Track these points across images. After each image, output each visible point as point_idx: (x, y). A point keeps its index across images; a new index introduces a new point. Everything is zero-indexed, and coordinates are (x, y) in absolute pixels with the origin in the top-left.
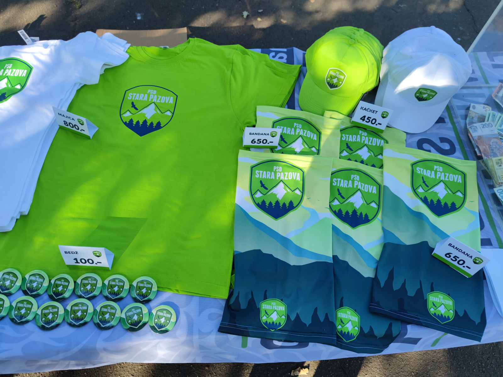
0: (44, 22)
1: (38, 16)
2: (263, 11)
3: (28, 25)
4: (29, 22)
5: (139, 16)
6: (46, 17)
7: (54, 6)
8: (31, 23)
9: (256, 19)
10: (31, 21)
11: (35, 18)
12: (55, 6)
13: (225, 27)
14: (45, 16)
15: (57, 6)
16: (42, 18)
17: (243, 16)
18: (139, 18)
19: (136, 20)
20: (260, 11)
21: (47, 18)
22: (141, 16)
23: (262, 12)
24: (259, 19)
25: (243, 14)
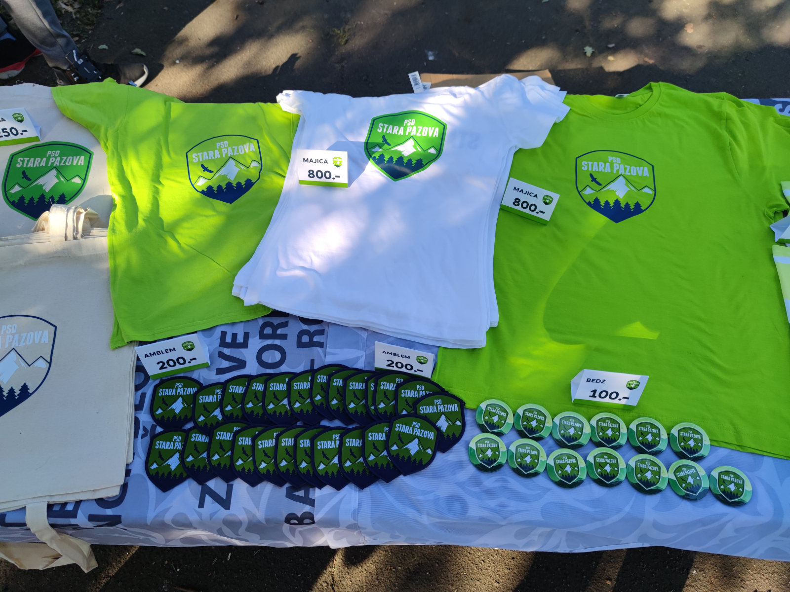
0: (298, 64)
1: (289, 56)
2: (615, 46)
3: (277, 67)
4: (278, 64)
5: (431, 55)
6: (300, 57)
7: (309, 41)
8: (280, 65)
9: (606, 58)
10: (280, 63)
11: (285, 59)
12: (311, 41)
13: (560, 71)
14: (298, 56)
15: (313, 41)
16: (294, 58)
17: (586, 53)
18: (431, 58)
19: (427, 60)
20: (611, 46)
21: (301, 59)
22: (434, 55)
23: (613, 47)
24: (611, 58)
25: (584, 50)
